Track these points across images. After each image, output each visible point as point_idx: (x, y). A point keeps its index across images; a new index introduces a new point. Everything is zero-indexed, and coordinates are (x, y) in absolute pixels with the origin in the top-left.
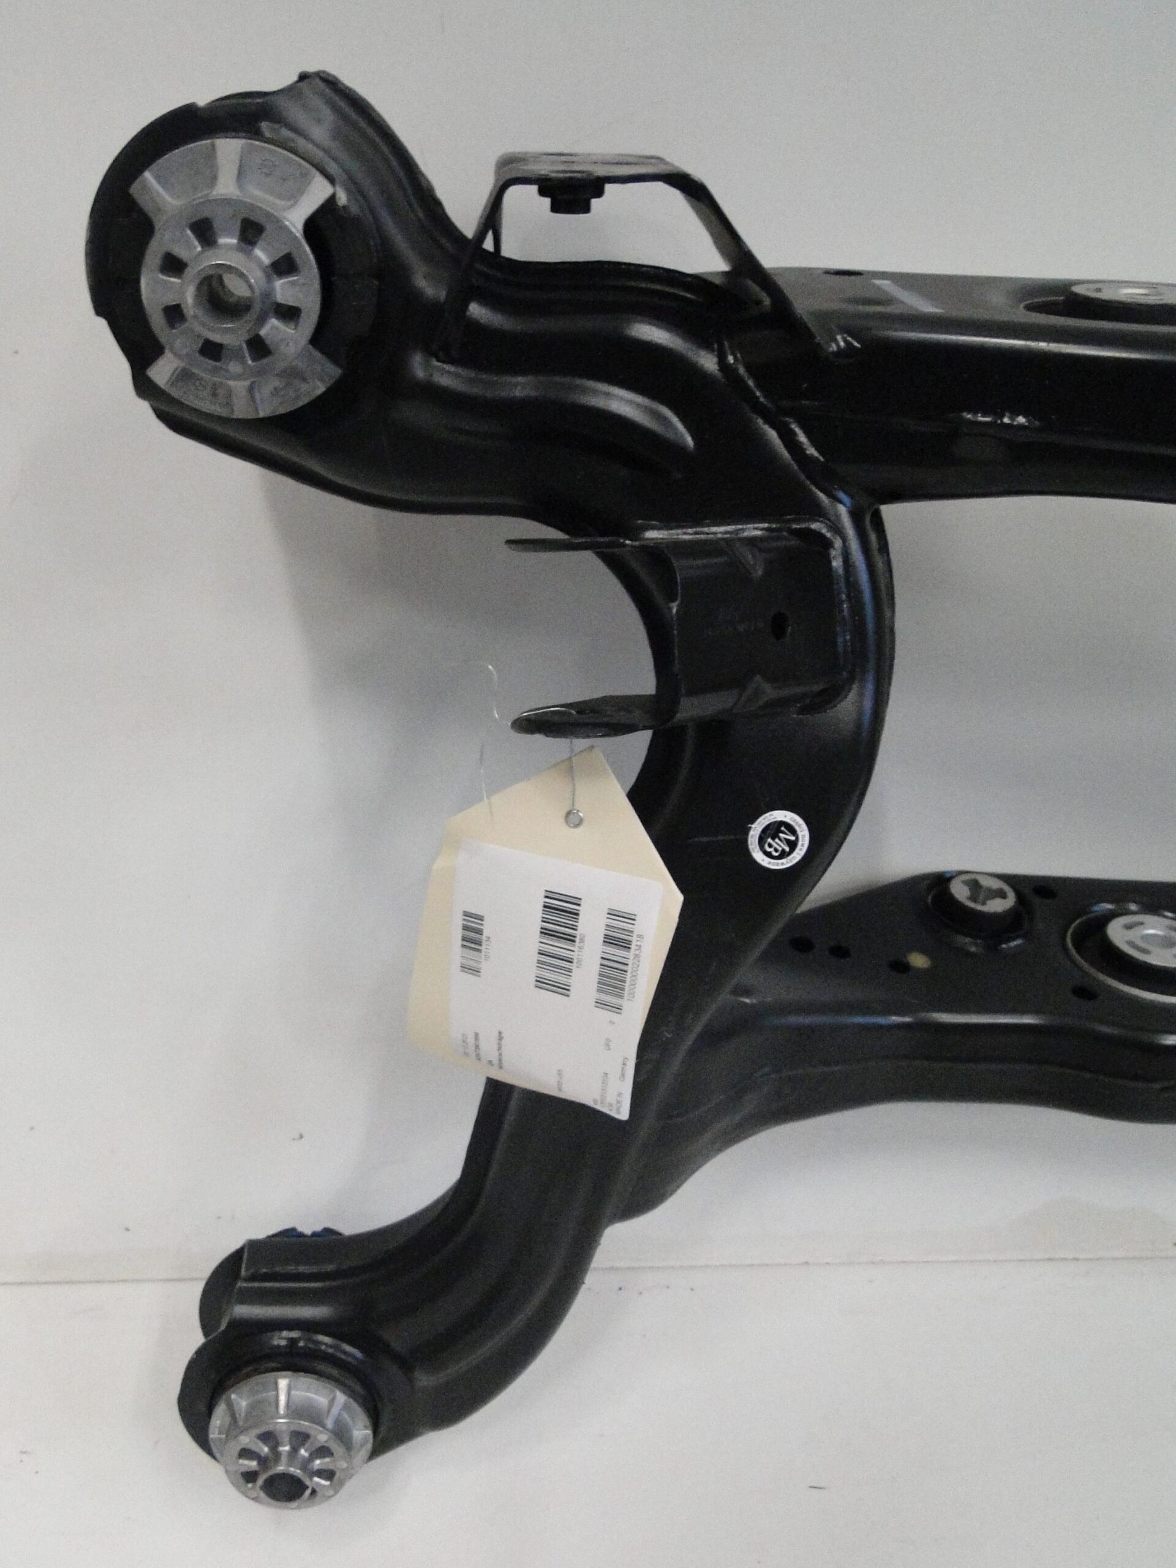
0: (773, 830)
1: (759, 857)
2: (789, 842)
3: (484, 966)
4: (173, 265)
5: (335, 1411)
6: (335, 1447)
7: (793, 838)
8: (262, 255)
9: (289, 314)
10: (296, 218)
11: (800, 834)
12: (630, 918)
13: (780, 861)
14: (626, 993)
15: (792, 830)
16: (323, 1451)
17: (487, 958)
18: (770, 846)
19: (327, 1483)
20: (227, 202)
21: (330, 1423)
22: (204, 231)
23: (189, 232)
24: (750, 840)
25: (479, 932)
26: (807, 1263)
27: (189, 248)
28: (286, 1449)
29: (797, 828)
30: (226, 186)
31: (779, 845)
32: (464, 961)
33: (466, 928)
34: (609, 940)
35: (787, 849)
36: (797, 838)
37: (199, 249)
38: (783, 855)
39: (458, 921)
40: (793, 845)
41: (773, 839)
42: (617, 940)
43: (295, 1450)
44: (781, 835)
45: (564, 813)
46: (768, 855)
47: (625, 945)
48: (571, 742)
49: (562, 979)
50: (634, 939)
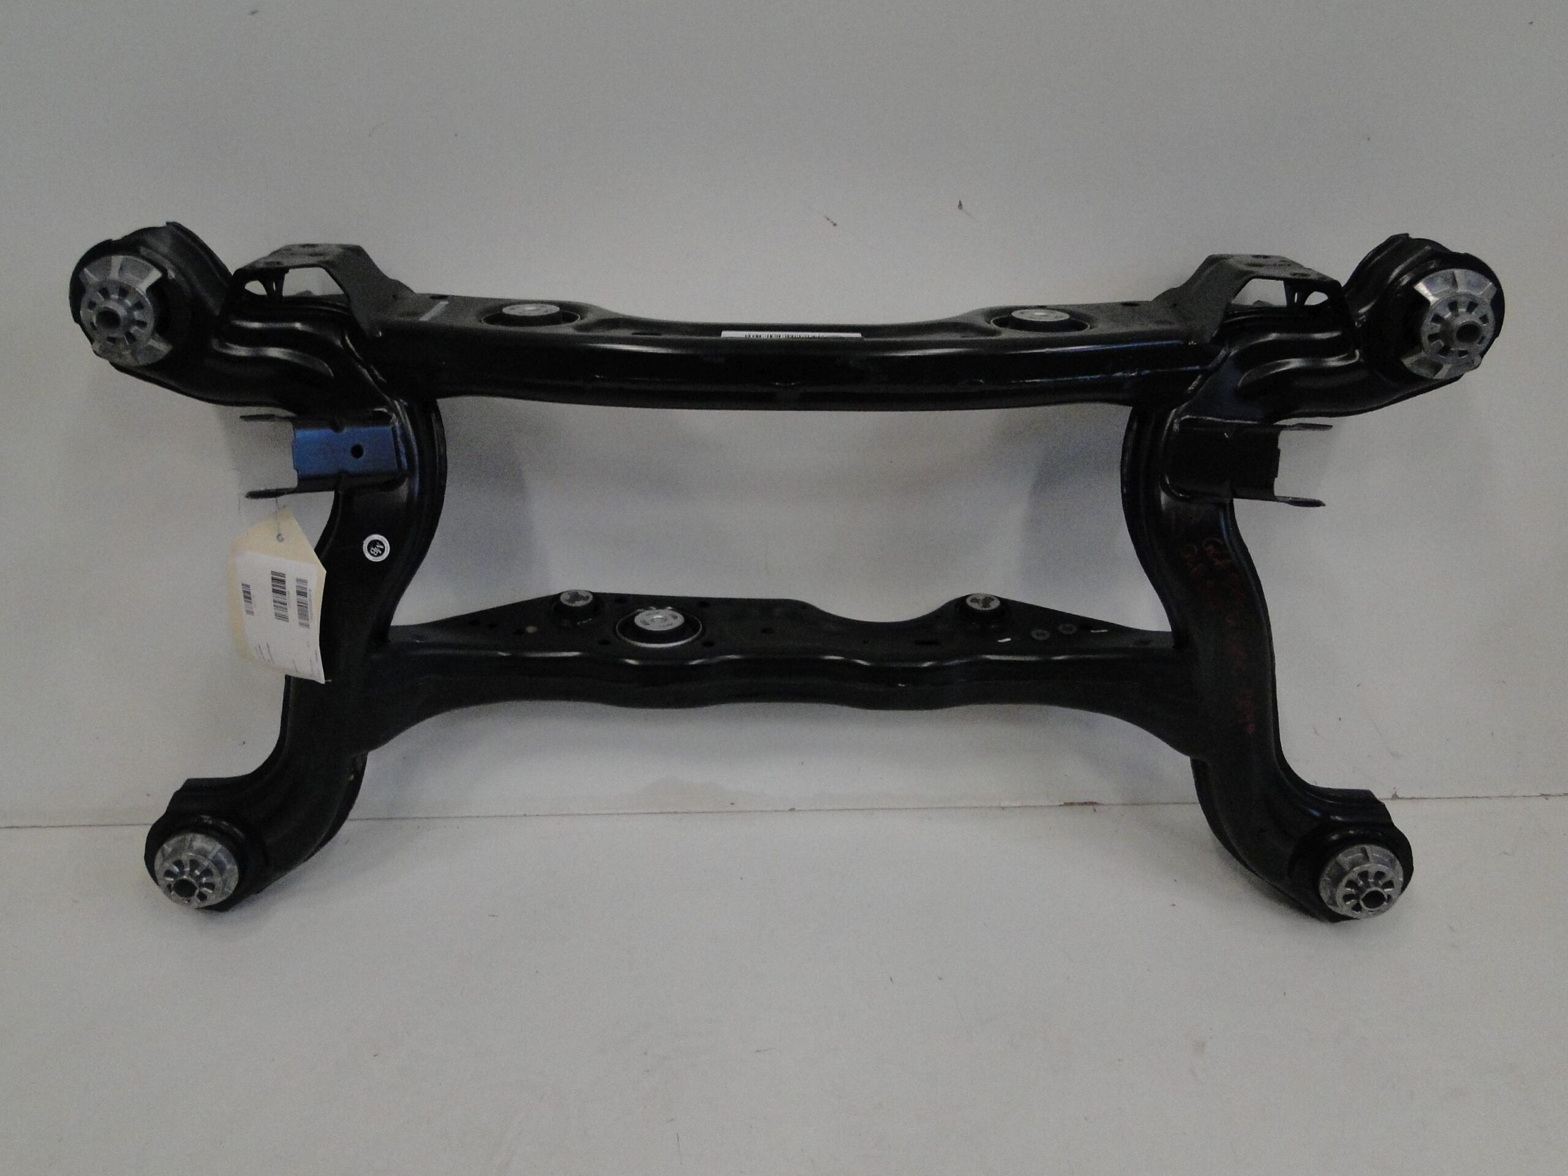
0: (373, 544)
1: (368, 556)
2: (380, 549)
3: (255, 610)
4: (92, 305)
5: (215, 852)
6: (214, 870)
7: (382, 547)
8: (129, 302)
9: (142, 324)
10: (143, 287)
11: (385, 545)
12: (305, 582)
13: (377, 558)
14: (309, 618)
15: (381, 543)
16: (207, 872)
17: (255, 606)
18: (373, 551)
19: (211, 892)
20: (114, 282)
21: (210, 857)
22: (105, 293)
23: (99, 294)
24: (364, 548)
25: (249, 593)
26: (525, 815)
27: (99, 298)
28: (188, 869)
29: (384, 543)
30: (114, 275)
31: (376, 550)
32: (247, 609)
33: (244, 591)
34: (299, 593)
35: (380, 552)
36: (384, 548)
37: (103, 299)
38: (379, 555)
39: (241, 589)
40: (383, 550)
41: (374, 548)
42: (302, 593)
43: (192, 870)
44: (377, 546)
45: (277, 535)
46: (372, 555)
47: (305, 594)
48: (277, 501)
49: (284, 613)
50: (308, 592)
